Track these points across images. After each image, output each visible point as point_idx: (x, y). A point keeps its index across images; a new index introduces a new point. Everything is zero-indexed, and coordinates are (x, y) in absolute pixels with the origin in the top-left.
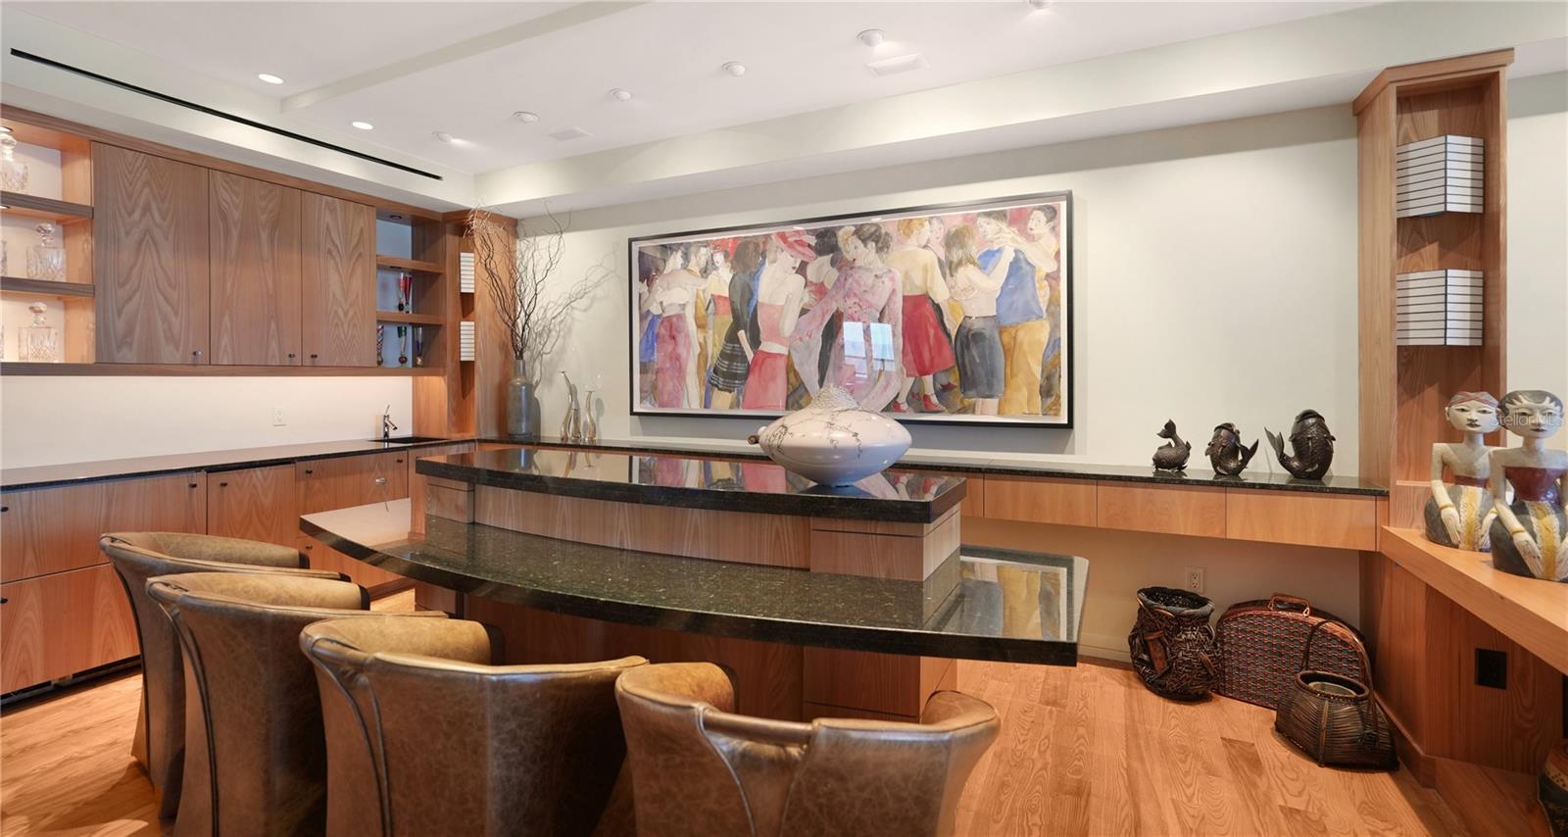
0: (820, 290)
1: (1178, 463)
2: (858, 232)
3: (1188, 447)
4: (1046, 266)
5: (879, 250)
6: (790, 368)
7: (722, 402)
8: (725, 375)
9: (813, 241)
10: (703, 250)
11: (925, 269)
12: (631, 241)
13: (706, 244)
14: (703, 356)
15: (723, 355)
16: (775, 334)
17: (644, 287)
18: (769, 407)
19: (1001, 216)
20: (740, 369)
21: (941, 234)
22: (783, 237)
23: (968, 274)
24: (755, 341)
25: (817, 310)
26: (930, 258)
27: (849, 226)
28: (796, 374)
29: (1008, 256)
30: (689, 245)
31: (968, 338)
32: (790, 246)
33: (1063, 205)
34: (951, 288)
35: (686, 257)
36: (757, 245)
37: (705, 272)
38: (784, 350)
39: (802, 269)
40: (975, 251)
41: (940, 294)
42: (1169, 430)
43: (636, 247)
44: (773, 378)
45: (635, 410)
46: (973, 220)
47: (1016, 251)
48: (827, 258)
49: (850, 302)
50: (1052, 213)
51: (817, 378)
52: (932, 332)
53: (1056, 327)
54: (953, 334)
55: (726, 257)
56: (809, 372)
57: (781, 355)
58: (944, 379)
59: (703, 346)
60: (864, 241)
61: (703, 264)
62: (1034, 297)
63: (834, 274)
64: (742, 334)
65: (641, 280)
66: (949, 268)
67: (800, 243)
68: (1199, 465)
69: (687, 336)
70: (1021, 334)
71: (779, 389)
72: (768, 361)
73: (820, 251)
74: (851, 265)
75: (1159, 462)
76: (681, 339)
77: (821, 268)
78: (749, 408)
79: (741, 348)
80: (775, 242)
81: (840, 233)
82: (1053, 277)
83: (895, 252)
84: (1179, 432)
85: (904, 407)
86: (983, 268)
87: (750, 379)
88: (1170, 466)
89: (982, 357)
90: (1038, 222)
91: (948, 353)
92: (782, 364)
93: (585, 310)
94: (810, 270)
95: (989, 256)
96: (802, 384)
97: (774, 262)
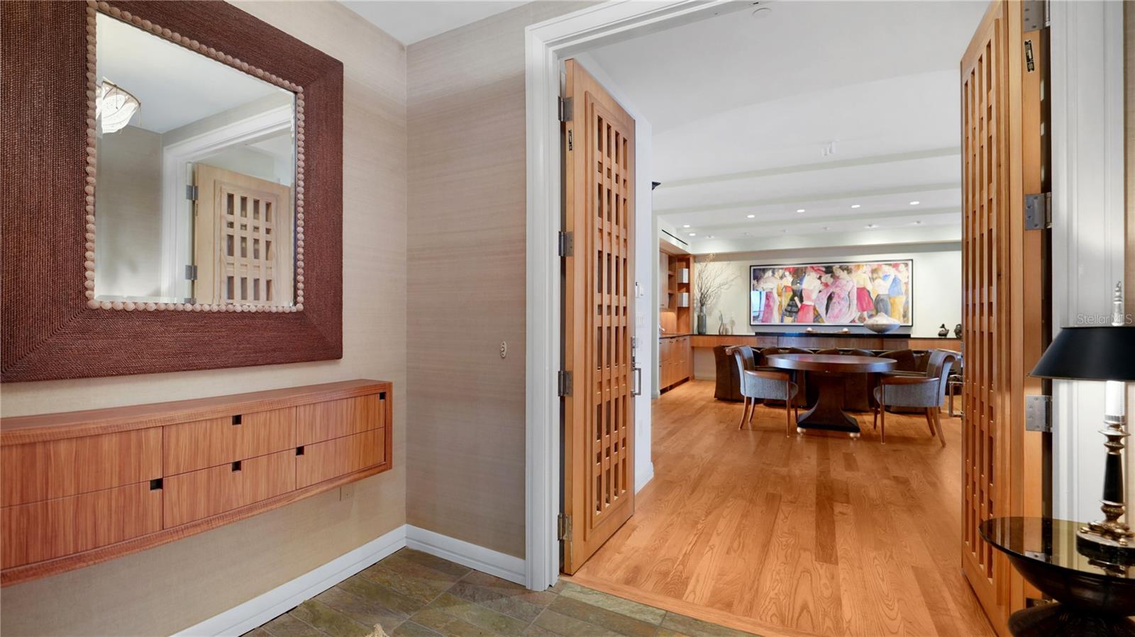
0: (826, 285)
1: (945, 335)
2: (841, 267)
3: (948, 331)
4: (904, 280)
5: (848, 273)
6: (815, 309)
7: (788, 320)
8: (789, 312)
9: (824, 269)
10: (780, 271)
11: (864, 279)
12: (751, 266)
13: (782, 269)
14: (780, 305)
15: (789, 305)
16: (809, 298)
17: (755, 282)
18: (808, 322)
19: (890, 265)
20: (795, 309)
21: (870, 269)
22: (812, 268)
23: (878, 281)
24: (801, 300)
25: (825, 291)
26: (867, 276)
27: (838, 265)
28: (817, 311)
29: (892, 278)
30: (774, 269)
31: (879, 300)
32: (815, 271)
33: (910, 262)
34: (873, 286)
35: (773, 273)
36: (802, 270)
37: (781, 278)
38: (813, 304)
39: (820, 278)
40: (881, 274)
41: (869, 287)
42: (943, 326)
43: (752, 268)
44: (808, 313)
45: (752, 323)
46: (881, 265)
47: (895, 276)
48: (830, 275)
49: (838, 289)
50: (907, 265)
51: (825, 312)
52: (866, 299)
53: (907, 298)
54: (874, 299)
55: (790, 273)
56: (822, 311)
57: (811, 306)
58: (871, 313)
59: (781, 302)
60: (843, 270)
61: (781, 274)
62: (901, 289)
63: (832, 280)
64: (796, 298)
65: (754, 279)
66: (872, 279)
67: (819, 270)
68: (952, 335)
69: (774, 298)
70: (897, 300)
71: (811, 316)
72: (806, 307)
73: (827, 272)
74: (838, 278)
75: (940, 335)
76: (771, 300)
77: (827, 278)
78: (799, 322)
79: (796, 303)
80: (809, 268)
81: (834, 268)
82: (906, 284)
83: (854, 274)
84: (946, 327)
85: (857, 321)
86: (884, 280)
87: (800, 313)
88: (943, 335)
89: (883, 306)
90: (902, 267)
91: (872, 305)
92: (812, 309)
93: (727, 289)
94: (822, 279)
95: (886, 276)
96: (819, 315)
97: (808, 275)
